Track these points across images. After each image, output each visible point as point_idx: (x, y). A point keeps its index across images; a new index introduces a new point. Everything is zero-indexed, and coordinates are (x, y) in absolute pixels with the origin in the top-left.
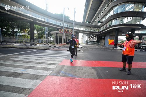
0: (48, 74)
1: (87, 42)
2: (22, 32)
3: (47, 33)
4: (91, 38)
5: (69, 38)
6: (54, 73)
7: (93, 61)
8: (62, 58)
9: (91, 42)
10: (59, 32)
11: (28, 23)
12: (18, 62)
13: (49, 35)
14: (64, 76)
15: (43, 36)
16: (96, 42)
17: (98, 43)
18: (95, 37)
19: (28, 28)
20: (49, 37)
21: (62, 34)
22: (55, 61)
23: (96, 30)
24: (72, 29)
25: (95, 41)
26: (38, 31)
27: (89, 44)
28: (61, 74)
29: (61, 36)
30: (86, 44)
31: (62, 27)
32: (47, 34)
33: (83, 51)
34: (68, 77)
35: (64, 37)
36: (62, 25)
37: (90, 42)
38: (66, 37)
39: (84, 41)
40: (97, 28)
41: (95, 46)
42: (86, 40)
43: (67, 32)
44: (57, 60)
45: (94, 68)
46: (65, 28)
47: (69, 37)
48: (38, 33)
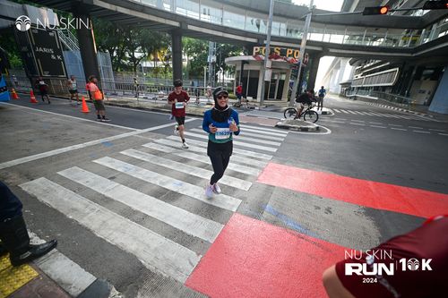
0: (233, 206)
1: (347, 88)
2: (152, 57)
3: (215, 60)
4: (368, 73)
5: (283, 77)
6: (247, 206)
7: (370, 183)
8: (263, 156)
9: (368, 89)
10: (251, 58)
11: (167, 35)
12: (161, 156)
13: (220, 64)
14: (274, 223)
15: (202, 69)
16: (387, 92)
17: (397, 97)
18: (390, 67)
19: (165, 47)
20: (218, 73)
21: (263, 63)
22: (244, 164)
23: (402, 40)
24: (299, 42)
25: (384, 88)
26: (190, 54)
27: (355, 98)
28: (266, 214)
29: (258, 72)
30: (342, 95)
31: (261, 39)
32: (213, 63)
33: (329, 132)
34: (285, 228)
35: (268, 76)
36: (263, 30)
37: (363, 88)
38: (273, 75)
39: (336, 82)
40: (410, 29)
41: (381, 106)
42: (346, 79)
43: (278, 57)
44: (248, 161)
45: (370, 212)
46: (274, 38)
47: (282, 73)
48: (191, 61)
